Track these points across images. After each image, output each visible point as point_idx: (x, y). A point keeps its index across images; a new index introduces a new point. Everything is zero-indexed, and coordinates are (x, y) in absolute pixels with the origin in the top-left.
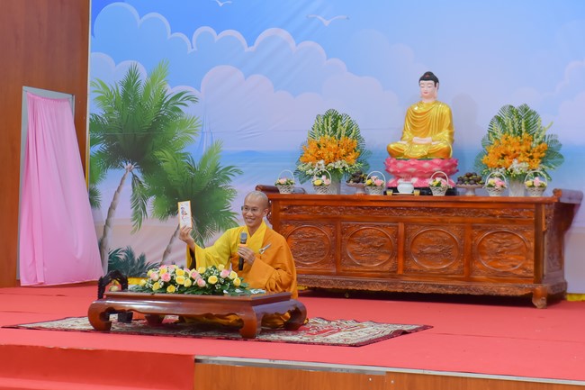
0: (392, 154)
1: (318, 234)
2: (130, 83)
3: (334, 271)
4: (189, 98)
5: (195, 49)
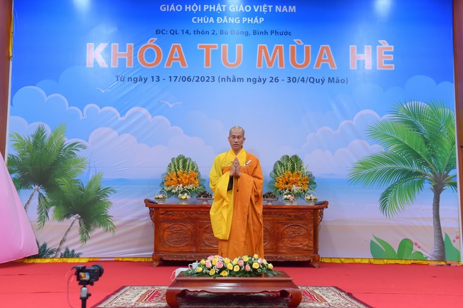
1: (183, 228)
2: (39, 136)
3: (195, 250)
4: (80, 146)
5: (85, 117)
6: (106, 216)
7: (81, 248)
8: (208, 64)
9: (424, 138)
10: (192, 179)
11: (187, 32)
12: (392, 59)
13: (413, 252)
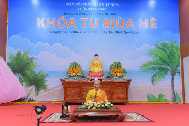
0: (90, 72)
1: (76, 90)
2: (19, 54)
3: (80, 99)
4: (35, 58)
5: (37, 47)
6: (45, 86)
7: (36, 98)
8: (84, 26)
9: (168, 55)
10: (79, 71)
11: (76, 14)
12: (156, 24)
13: (164, 99)
